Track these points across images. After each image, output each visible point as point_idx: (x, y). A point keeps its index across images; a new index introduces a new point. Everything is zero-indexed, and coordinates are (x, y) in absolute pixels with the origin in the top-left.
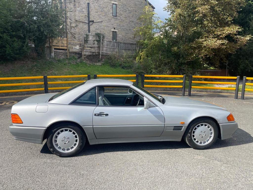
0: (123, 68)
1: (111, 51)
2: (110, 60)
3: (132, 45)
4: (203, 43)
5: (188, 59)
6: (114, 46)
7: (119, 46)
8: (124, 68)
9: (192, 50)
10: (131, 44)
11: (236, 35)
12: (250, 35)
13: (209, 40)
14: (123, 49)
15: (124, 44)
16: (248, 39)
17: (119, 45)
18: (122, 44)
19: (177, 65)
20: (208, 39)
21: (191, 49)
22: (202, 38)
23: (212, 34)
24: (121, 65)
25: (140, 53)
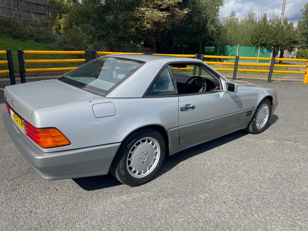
0: (37, 40)
1: (6, 13)
2: (9, 28)
3: (39, 7)
4: (145, 14)
5: (129, 32)
6: (10, 4)
7: (19, 6)
8: (40, 42)
9: (133, 22)
10: (37, 4)
11: (176, 7)
12: (188, 9)
13: (150, 10)
14: (26, 12)
15: (27, 3)
16: (187, 13)
17: (18, 4)
18: (24, 3)
19: (116, 40)
20: (148, 9)
21: (131, 20)
22: (142, 7)
23: (151, 3)
24: (32, 36)
25: (59, 20)
